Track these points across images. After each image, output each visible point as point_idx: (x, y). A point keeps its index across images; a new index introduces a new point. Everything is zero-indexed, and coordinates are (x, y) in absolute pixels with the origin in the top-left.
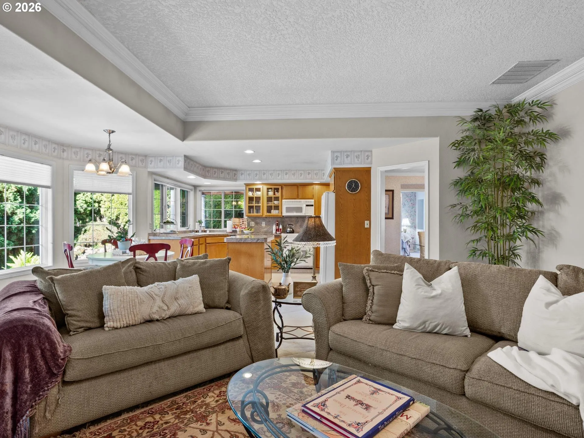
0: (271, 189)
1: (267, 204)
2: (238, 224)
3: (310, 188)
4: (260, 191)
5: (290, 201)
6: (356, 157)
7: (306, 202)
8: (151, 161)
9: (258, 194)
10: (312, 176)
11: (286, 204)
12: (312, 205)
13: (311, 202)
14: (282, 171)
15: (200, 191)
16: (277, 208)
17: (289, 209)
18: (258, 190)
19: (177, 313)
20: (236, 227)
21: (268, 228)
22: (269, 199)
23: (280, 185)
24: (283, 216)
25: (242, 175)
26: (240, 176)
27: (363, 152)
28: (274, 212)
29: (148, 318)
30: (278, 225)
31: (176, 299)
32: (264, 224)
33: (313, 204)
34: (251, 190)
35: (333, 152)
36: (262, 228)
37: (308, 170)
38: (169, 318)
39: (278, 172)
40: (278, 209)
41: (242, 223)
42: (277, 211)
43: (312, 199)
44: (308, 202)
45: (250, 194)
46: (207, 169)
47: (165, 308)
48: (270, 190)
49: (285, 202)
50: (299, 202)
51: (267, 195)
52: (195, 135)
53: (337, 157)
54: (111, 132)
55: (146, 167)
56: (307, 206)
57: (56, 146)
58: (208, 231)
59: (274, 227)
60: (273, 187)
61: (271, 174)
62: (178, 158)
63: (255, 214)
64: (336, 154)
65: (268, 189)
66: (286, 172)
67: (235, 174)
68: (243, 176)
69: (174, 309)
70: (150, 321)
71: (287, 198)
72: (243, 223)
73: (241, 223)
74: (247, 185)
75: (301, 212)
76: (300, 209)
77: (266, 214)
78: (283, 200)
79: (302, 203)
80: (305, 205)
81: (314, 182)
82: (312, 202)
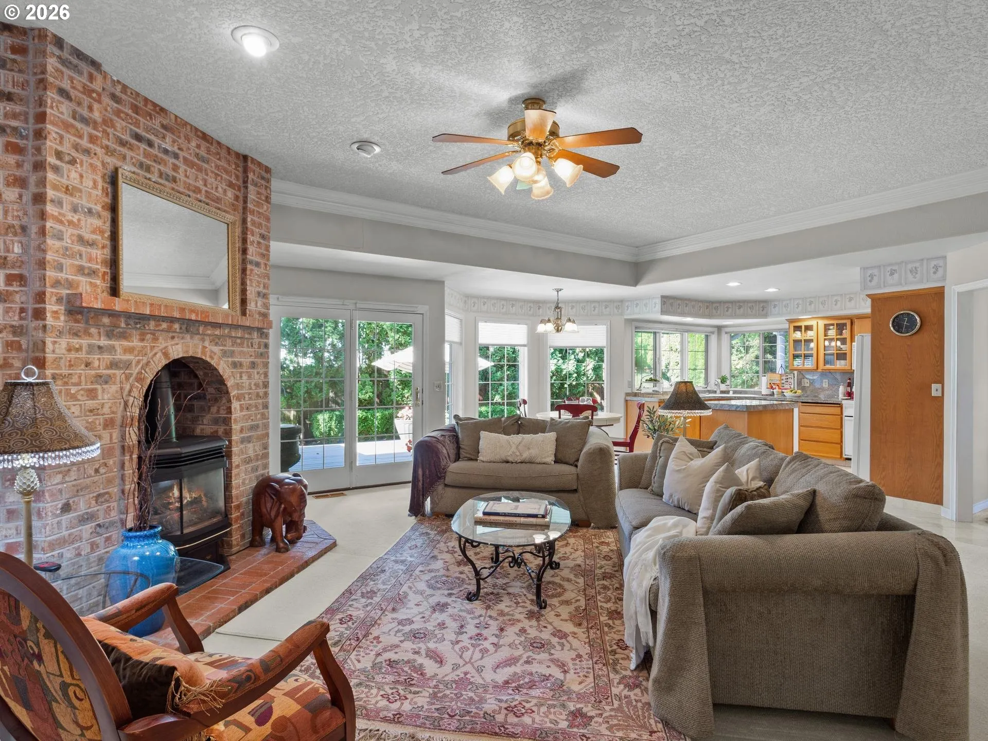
0: (833, 325)
1: (826, 351)
2: (778, 382)
4: (813, 330)
6: (911, 272)
8: (628, 307)
9: (811, 335)
14: (842, 295)
15: (726, 333)
16: (842, 356)
18: (808, 328)
19: (527, 460)
20: (774, 386)
21: (833, 389)
23: (848, 319)
25: (774, 307)
26: (773, 309)
27: (925, 262)
28: (838, 364)
29: (505, 459)
30: (850, 385)
31: (529, 449)
32: (825, 383)
34: (798, 328)
35: (864, 269)
36: (824, 389)
38: (521, 462)
40: (845, 359)
42: (843, 362)
45: (798, 335)
46: (715, 305)
47: (518, 454)
48: (830, 327)
51: (827, 336)
52: (649, 276)
53: (872, 276)
54: (558, 291)
55: (622, 314)
57: (532, 305)
58: (731, 392)
59: (841, 389)
60: (835, 322)
61: (823, 303)
62: (654, 301)
63: (802, 367)
64: (869, 272)
65: (826, 325)
67: (763, 308)
68: (777, 309)
69: (526, 455)
70: (507, 462)
72: (787, 381)
73: (783, 382)
74: (791, 321)
77: (822, 366)
78: (854, 343)
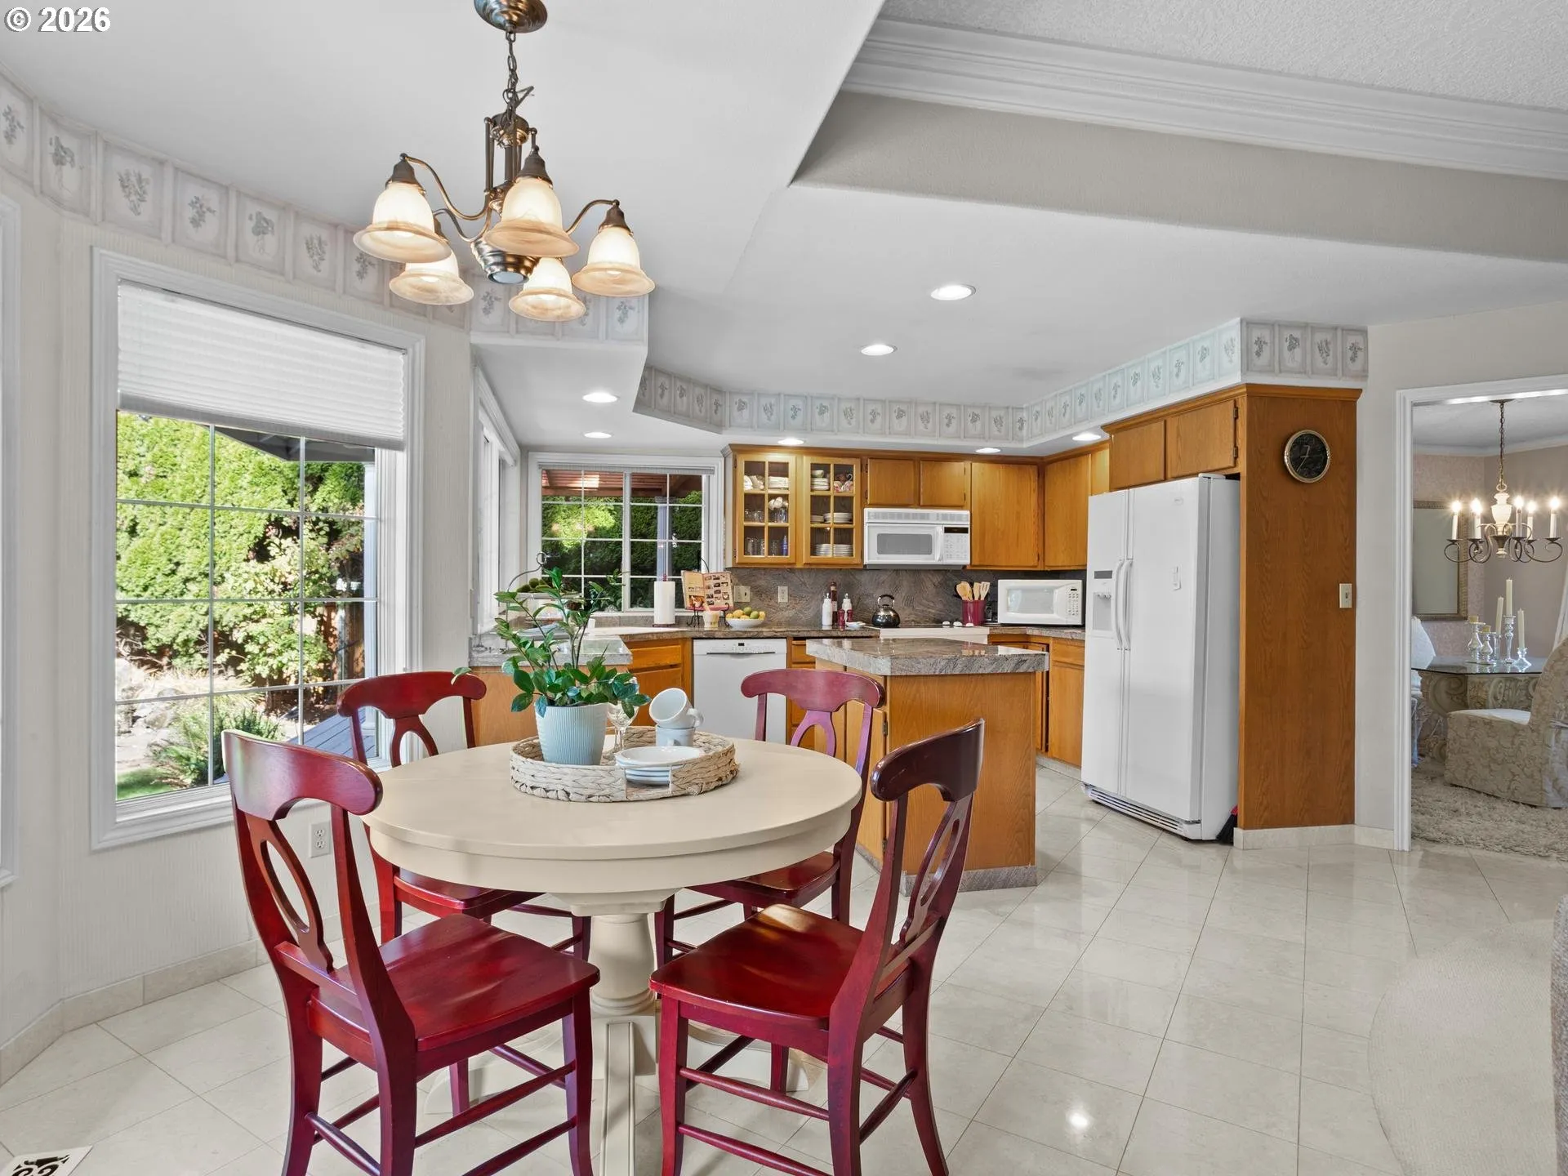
0: (826, 467)
1: (812, 522)
3: (958, 467)
4: (787, 476)
5: (892, 516)
6: (1320, 350)
7: (945, 517)
9: (781, 484)
10: (983, 426)
11: (876, 522)
12: (964, 530)
13: (960, 518)
14: (883, 402)
15: (539, 466)
16: (844, 536)
17: (886, 543)
18: (781, 470)
20: (697, 604)
21: (798, 607)
22: (819, 504)
23: (860, 456)
24: (865, 566)
25: (740, 409)
26: (736, 413)
27: (1339, 333)
28: (830, 551)
30: (836, 598)
32: (782, 595)
33: (966, 524)
34: (754, 469)
35: (1247, 324)
36: (778, 608)
37: (974, 406)
39: (870, 407)
40: (849, 542)
41: (716, 592)
42: (843, 549)
43: (960, 507)
44: (952, 517)
45: (751, 484)
48: (819, 472)
49: (876, 516)
50: (923, 517)
51: (812, 490)
53: (1260, 344)
55: (464, 324)
56: (948, 530)
59: (828, 606)
60: (832, 462)
61: (848, 413)
63: (763, 557)
64: (1256, 333)
65: (814, 467)
66: (901, 407)
67: (717, 406)
68: (746, 412)
71: (882, 501)
72: (718, 592)
73: (711, 592)
74: (739, 450)
75: (929, 551)
76: (923, 543)
77: (805, 557)
78: (866, 510)
79: (931, 522)
80: (940, 530)
81: (980, 451)
82: (962, 517)
